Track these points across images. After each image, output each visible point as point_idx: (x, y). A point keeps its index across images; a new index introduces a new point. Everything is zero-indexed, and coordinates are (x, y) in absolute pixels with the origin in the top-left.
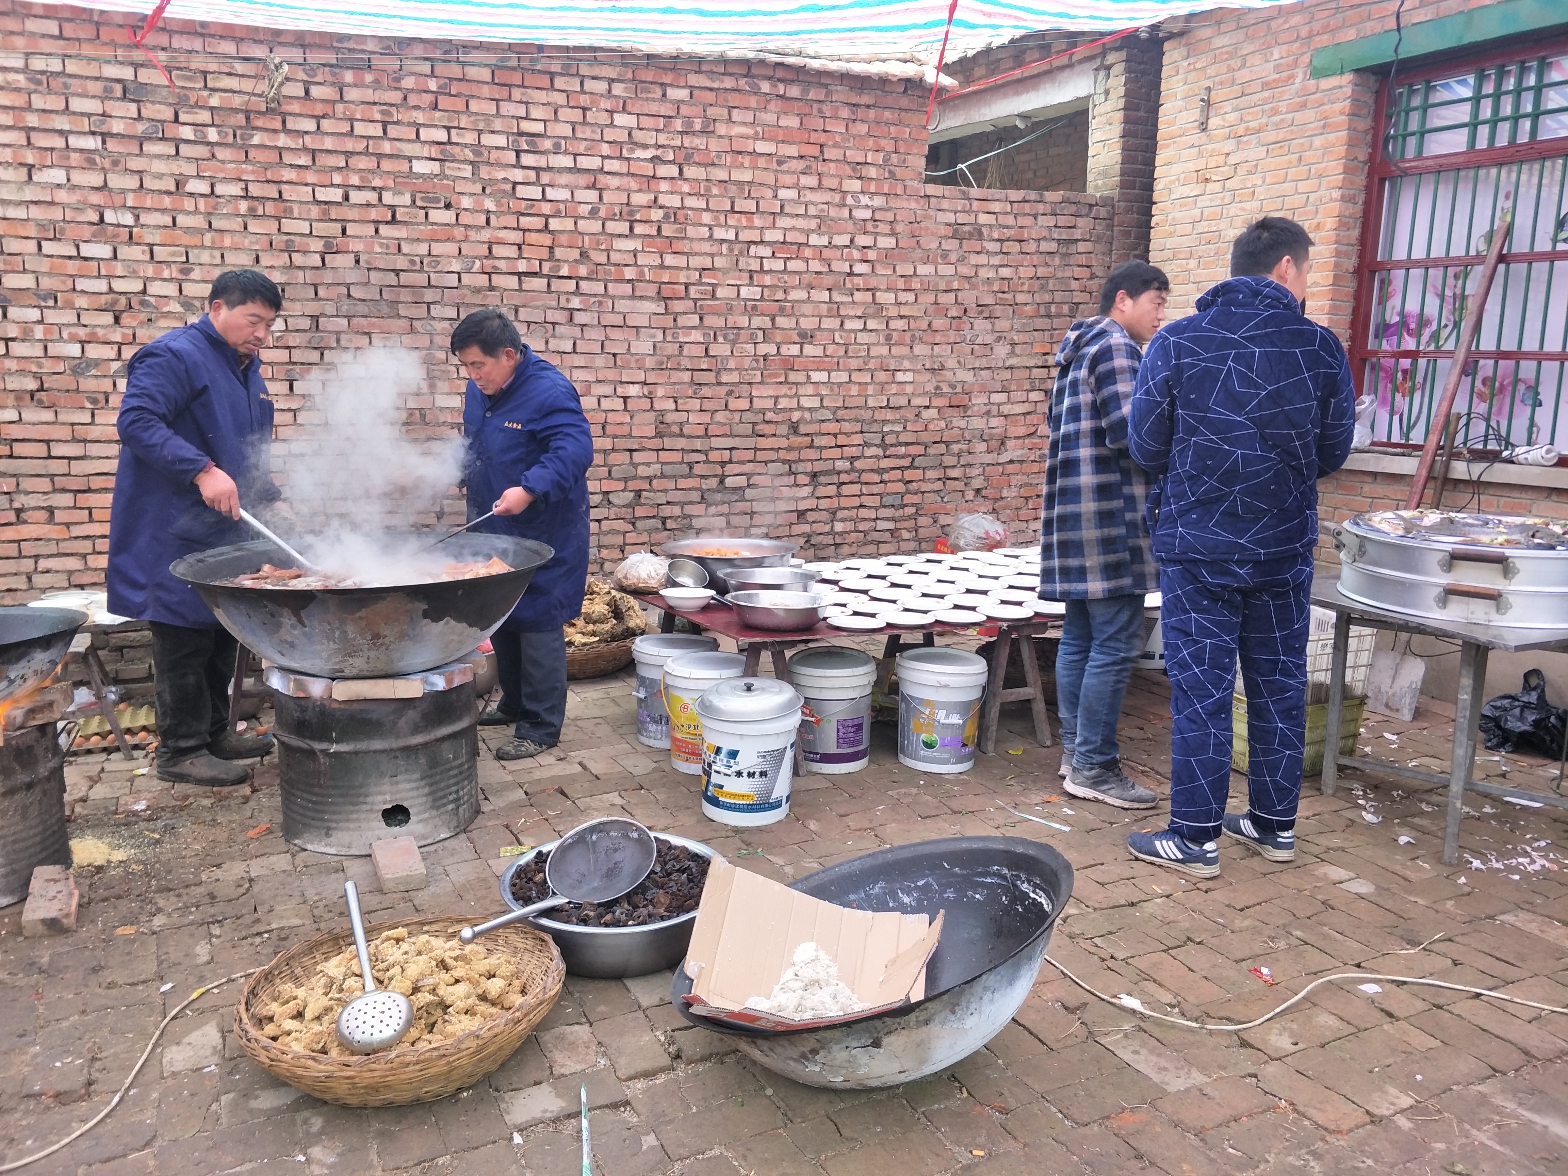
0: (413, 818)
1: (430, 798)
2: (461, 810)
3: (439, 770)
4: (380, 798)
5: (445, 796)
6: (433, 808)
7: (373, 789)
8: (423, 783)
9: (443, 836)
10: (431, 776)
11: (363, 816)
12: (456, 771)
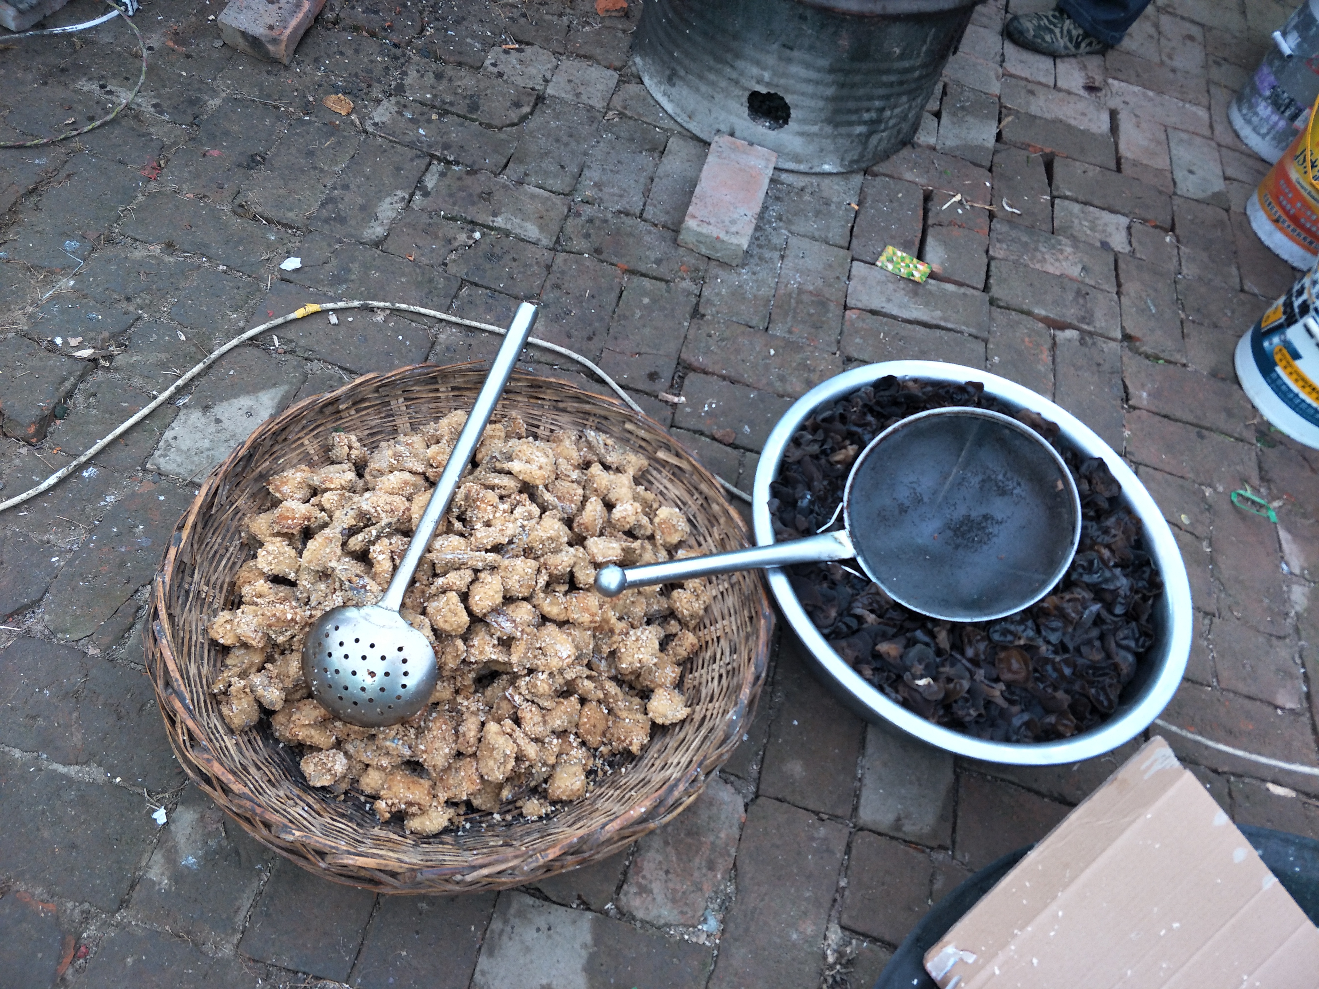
0: (792, 125)
1: (830, 107)
2: (874, 140)
3: (864, 66)
4: (755, 71)
5: (857, 111)
6: (829, 121)
7: (749, 50)
8: (829, 78)
9: (827, 168)
10: (847, 72)
11: (723, 84)
12: (893, 78)
